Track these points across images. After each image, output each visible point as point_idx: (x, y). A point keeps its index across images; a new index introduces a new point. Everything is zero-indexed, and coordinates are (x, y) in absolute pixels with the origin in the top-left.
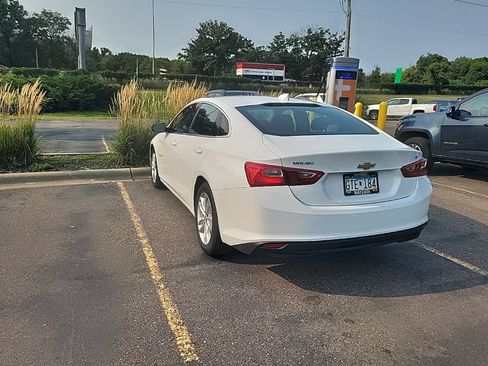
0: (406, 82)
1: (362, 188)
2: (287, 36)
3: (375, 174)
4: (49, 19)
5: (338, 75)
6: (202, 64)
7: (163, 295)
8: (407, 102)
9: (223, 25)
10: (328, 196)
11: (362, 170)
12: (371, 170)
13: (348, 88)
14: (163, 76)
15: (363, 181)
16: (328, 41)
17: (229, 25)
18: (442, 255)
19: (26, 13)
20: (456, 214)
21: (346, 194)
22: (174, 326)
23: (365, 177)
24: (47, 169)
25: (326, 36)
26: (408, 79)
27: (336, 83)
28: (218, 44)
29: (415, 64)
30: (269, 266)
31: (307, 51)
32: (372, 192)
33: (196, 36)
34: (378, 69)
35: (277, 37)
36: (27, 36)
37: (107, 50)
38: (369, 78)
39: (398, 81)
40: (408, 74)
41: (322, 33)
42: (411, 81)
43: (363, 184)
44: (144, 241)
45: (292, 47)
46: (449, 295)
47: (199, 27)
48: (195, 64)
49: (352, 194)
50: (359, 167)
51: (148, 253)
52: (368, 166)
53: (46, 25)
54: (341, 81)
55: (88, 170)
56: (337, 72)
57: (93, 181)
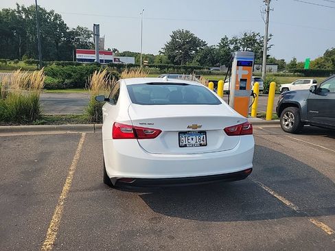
0: (315, 68)
1: (193, 142)
2: (230, 38)
3: (204, 132)
4: (80, 31)
5: (239, 64)
6: (174, 57)
7: (58, 210)
8: (309, 82)
9: (187, 32)
10: (167, 147)
11: (191, 130)
12: (199, 129)
13: (246, 72)
14: (145, 65)
15: (194, 137)
16: (258, 41)
17: (191, 32)
18: (272, 193)
19: (68, 28)
20: (303, 163)
21: (180, 146)
22: (50, 232)
23: (196, 135)
24: (43, 124)
25: (257, 37)
26: (317, 66)
27: (237, 69)
28: (184, 45)
29: (323, 55)
30: (141, 194)
31: (244, 48)
32: (201, 145)
33: (170, 39)
34: (295, 59)
35: (223, 39)
36: (69, 42)
37: (116, 50)
38: (288, 65)
39: (306, 67)
40: (317, 63)
41: (254, 35)
42: (319, 67)
43: (194, 140)
44: (71, 173)
45: (233, 46)
46: (257, 223)
47: (172, 34)
48: (169, 57)
49: (185, 146)
50: (188, 127)
51: (68, 181)
52: (195, 127)
53: (80, 35)
54: (241, 67)
55: (69, 125)
56: (238, 61)
57: (69, 132)
